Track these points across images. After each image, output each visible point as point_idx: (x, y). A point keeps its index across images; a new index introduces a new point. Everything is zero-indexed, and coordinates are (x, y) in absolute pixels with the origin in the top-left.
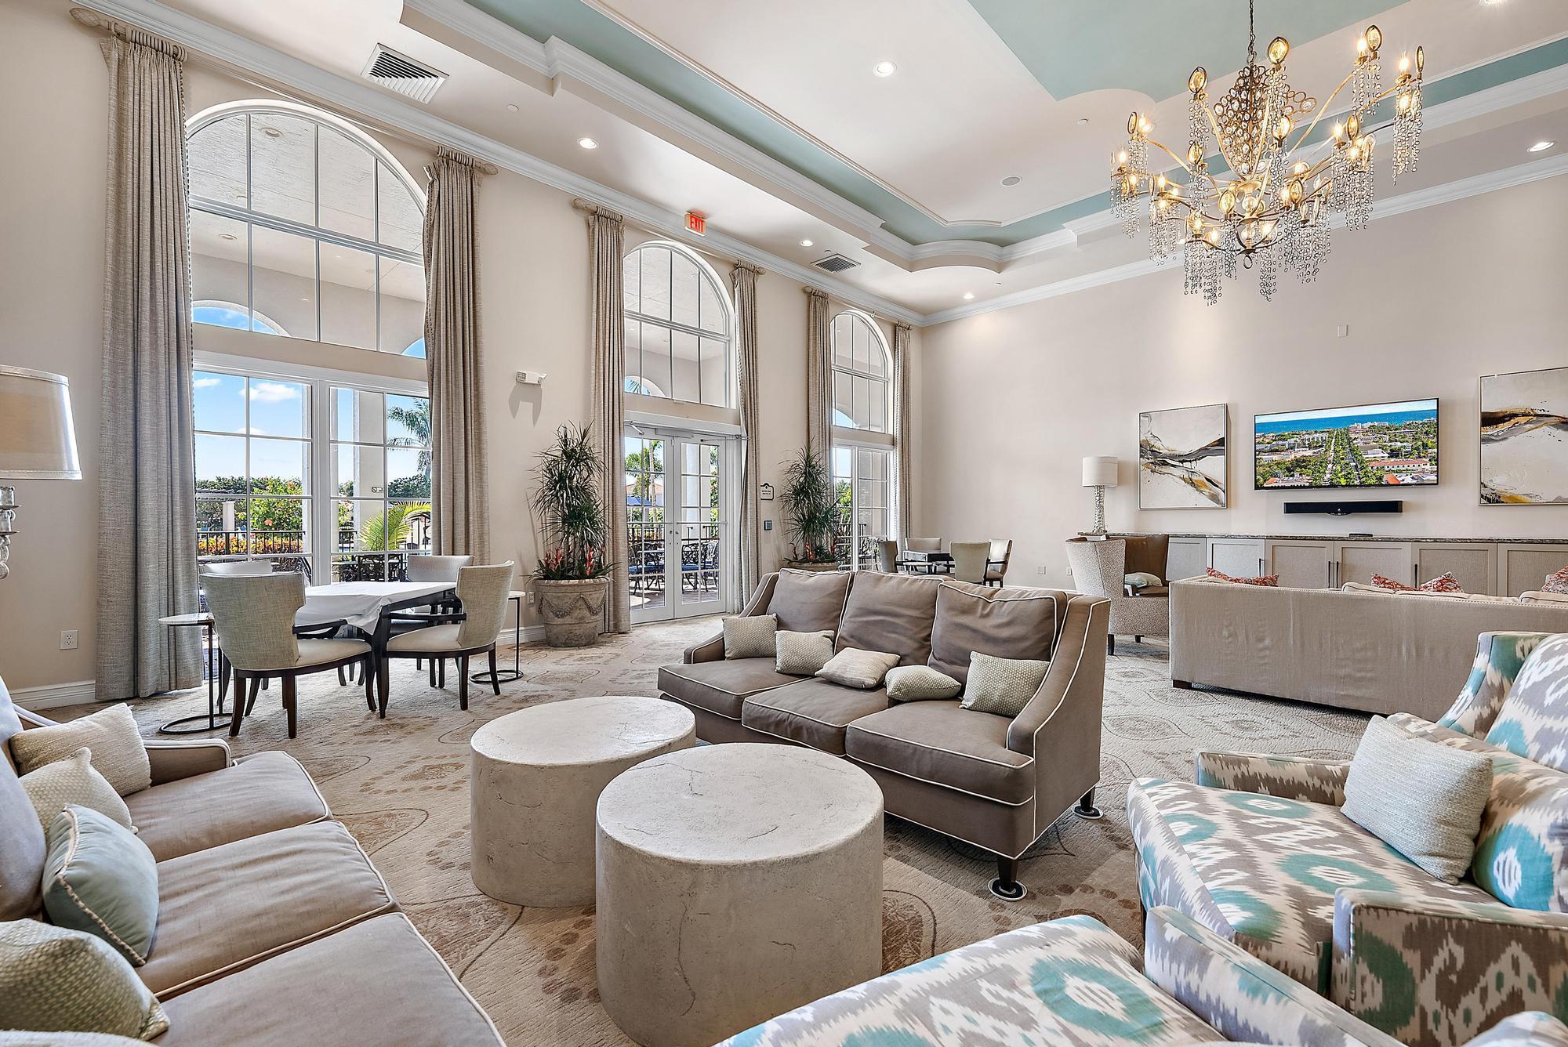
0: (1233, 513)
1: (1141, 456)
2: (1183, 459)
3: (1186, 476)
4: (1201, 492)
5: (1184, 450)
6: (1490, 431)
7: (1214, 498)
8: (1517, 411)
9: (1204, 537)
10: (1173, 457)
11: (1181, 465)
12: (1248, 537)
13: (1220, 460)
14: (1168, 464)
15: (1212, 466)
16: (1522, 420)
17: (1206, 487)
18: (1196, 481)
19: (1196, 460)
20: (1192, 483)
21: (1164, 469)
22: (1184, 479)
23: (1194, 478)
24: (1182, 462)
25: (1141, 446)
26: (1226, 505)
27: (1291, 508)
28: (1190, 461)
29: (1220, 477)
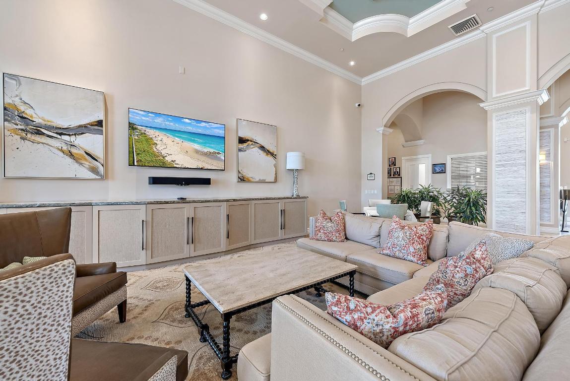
0: (110, 183)
1: (5, 120)
2: (62, 132)
3: (65, 148)
4: (81, 164)
5: (65, 124)
6: (241, 146)
7: (94, 170)
8: (249, 139)
9: (90, 204)
10: (49, 128)
11: (59, 137)
12: (132, 203)
13: (100, 139)
14: (43, 134)
15: (91, 142)
16: (250, 143)
17: (86, 160)
18: (76, 154)
19: (75, 135)
20: (71, 155)
21: (38, 138)
22: (62, 150)
23: (74, 150)
24: (61, 134)
25: (5, 109)
26: (104, 177)
27: (155, 181)
28: (69, 135)
29: (99, 153)
